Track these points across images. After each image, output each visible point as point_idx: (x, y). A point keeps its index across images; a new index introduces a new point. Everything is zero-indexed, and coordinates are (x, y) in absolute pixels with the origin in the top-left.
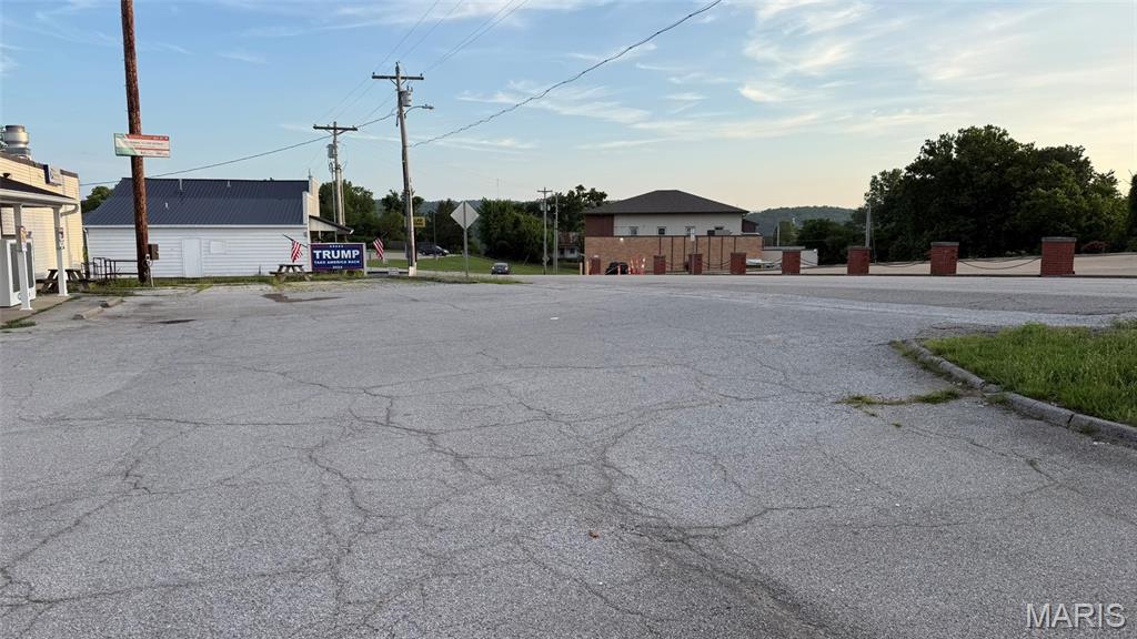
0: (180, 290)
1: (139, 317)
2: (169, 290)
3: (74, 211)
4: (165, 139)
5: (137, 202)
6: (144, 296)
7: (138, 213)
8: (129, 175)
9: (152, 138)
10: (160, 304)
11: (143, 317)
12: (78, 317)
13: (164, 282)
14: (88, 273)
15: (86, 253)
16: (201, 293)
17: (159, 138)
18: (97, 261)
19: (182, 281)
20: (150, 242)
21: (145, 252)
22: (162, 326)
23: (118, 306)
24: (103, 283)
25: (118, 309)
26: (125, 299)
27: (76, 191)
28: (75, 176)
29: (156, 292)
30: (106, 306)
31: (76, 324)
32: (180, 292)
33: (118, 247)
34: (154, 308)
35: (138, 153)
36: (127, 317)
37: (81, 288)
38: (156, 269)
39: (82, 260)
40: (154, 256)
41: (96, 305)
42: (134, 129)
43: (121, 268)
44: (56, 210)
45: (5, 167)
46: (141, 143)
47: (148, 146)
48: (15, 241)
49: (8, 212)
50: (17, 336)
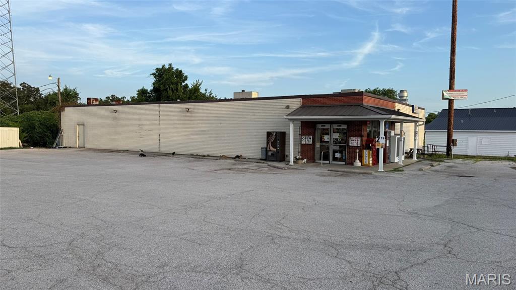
0: (466, 161)
1: (446, 172)
2: (460, 161)
3: (422, 124)
4: (466, 90)
5: (449, 120)
6: (449, 163)
7: (449, 125)
8: (448, 108)
9: (459, 91)
10: (456, 167)
11: (448, 172)
12: (421, 170)
13: (458, 157)
14: (424, 151)
15: (424, 142)
16: (477, 163)
17: (463, 90)
18: (429, 146)
19: (466, 157)
20: (453, 138)
21: (451, 142)
22: (458, 177)
23: (438, 166)
24: (430, 155)
25: (437, 168)
26: (440, 163)
27: (422, 115)
28: (424, 109)
29: (454, 161)
30: (432, 166)
31: (420, 173)
32: (466, 162)
33: (439, 140)
34: (453, 168)
35: (452, 98)
36: (441, 172)
37: (422, 157)
38: (455, 150)
39: (423, 145)
40: (455, 145)
41: (428, 165)
42: (451, 88)
43: (439, 149)
44: (416, 124)
45: (398, 107)
46: (454, 93)
47: (457, 95)
48: (399, 136)
49: (398, 125)
50: (397, 175)
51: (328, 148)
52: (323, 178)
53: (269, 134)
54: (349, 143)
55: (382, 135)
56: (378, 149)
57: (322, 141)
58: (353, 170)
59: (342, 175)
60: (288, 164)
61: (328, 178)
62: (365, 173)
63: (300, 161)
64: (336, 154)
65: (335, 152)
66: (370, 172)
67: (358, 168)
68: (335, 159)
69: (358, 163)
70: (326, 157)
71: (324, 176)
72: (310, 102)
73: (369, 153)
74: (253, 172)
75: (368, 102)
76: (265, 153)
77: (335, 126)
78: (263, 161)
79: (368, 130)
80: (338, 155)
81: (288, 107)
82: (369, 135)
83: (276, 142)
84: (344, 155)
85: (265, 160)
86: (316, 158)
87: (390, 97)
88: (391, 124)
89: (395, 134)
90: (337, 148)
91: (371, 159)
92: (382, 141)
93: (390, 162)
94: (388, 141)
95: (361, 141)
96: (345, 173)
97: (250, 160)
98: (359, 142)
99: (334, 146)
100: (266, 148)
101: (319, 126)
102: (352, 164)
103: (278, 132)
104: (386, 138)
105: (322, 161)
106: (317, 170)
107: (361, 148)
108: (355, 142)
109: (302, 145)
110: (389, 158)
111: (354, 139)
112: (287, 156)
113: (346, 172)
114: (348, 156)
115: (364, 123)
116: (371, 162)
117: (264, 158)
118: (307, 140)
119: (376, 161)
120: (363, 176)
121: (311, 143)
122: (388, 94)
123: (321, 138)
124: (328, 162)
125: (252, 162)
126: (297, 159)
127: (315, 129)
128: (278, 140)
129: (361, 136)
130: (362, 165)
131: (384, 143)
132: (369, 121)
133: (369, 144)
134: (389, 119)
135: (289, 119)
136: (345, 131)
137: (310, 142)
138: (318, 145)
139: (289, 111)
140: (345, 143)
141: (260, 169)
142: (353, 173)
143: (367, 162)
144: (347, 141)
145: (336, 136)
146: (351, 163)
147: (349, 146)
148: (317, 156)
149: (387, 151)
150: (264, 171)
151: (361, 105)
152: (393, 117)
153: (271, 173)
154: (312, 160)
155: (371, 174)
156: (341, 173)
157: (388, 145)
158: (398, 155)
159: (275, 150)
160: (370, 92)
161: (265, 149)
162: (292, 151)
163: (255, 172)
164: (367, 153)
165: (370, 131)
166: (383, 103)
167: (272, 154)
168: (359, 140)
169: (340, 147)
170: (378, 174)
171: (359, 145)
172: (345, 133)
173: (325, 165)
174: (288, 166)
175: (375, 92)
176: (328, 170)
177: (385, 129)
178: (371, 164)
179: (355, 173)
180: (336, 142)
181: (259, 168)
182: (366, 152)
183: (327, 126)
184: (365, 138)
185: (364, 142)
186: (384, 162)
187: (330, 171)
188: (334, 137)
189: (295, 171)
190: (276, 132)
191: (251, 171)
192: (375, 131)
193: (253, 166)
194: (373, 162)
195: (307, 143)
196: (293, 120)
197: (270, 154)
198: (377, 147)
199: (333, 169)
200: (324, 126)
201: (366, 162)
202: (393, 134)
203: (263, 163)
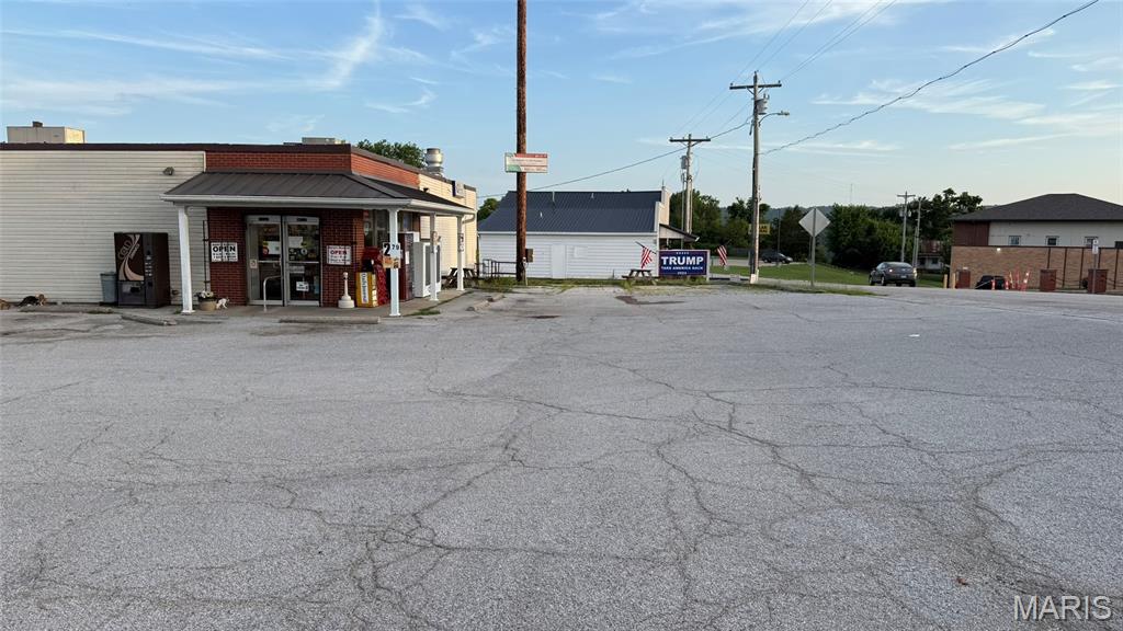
0: (548, 289)
1: (515, 311)
2: (539, 289)
3: (472, 220)
4: (545, 156)
5: (519, 212)
6: (521, 293)
7: (519, 221)
8: (515, 189)
9: (534, 156)
10: (532, 301)
11: (520, 311)
12: (470, 309)
13: (535, 282)
14: (478, 272)
15: (478, 255)
16: (565, 292)
17: (540, 156)
18: (486, 262)
19: (550, 281)
20: (527, 247)
21: (523, 255)
22: (533, 320)
23: (503, 301)
24: (489, 280)
25: (498, 304)
26: (506, 295)
27: (473, 202)
28: (474, 189)
29: (530, 290)
30: (491, 300)
31: (469, 315)
32: (547, 291)
33: (503, 249)
34: (529, 304)
35: (523, 170)
36: (506, 311)
37: (473, 284)
38: (531, 270)
39: (475, 261)
40: (530, 259)
41: (482, 299)
42: (520, 149)
43: (504, 268)
44: (459, 218)
45: (425, 182)
46: (525, 160)
47: (531, 163)
48: (429, 244)
49: (425, 220)
50: (426, 322)
51: (279, 271)
52: (266, 340)
53: (121, 240)
54: (325, 258)
55: (394, 240)
56: (388, 270)
57: (262, 256)
58: (338, 318)
59: (312, 329)
60: (178, 313)
61: (278, 339)
62: (363, 322)
63: (211, 304)
64: (298, 284)
65: (294, 279)
66: (373, 318)
67: (348, 311)
68: (296, 295)
69: (347, 302)
70: (274, 292)
71: (271, 334)
72: (226, 160)
73: (370, 279)
74: (77, 338)
75: (361, 168)
76: (112, 287)
77: (293, 221)
78: (107, 309)
79: (366, 230)
80: (302, 286)
81: (169, 172)
82: (368, 241)
83: (143, 259)
84: (316, 284)
85: (115, 304)
86: (250, 295)
87: (411, 163)
88: (412, 219)
89: (421, 240)
90: (300, 270)
91: (374, 292)
92: (395, 254)
93: (413, 297)
94: (407, 254)
95: (352, 253)
96: (320, 326)
97: (69, 307)
98: (348, 256)
99: (292, 265)
100: (117, 275)
101: (254, 220)
102: (337, 305)
103: (147, 234)
104: (403, 247)
105: (265, 302)
106: (255, 322)
107: (354, 270)
108: (338, 256)
109: (213, 265)
110: (411, 289)
111: (337, 248)
112: (176, 293)
113: (322, 322)
114: (325, 288)
115: (357, 213)
116: (375, 298)
117: (112, 299)
118: (225, 253)
119: (385, 298)
120: (359, 328)
121: (236, 259)
122: (407, 155)
123: (261, 248)
124: (280, 303)
125: (77, 312)
126: (201, 299)
127: (244, 226)
128: (149, 253)
129: (352, 244)
130: (356, 305)
131: (400, 257)
132: (368, 211)
133: (369, 260)
134: (406, 206)
135: (174, 202)
136: (317, 232)
137: (234, 256)
138: (253, 264)
139: (173, 182)
140: (318, 259)
141: (101, 329)
142: (337, 323)
143: (367, 299)
144: (320, 255)
145: (296, 242)
146: (332, 303)
147: (325, 264)
148: (252, 289)
149: (407, 275)
150: (113, 334)
151: (346, 175)
152: (415, 202)
153: (131, 337)
154: (240, 299)
155: (375, 323)
156: (311, 326)
157: (407, 262)
158: (428, 283)
159: (141, 278)
160: (368, 148)
161: (111, 278)
162: (187, 279)
163: (84, 338)
164: (366, 279)
165: (370, 233)
166: (394, 173)
167: (133, 290)
168: (348, 251)
169: (308, 267)
170: (388, 323)
171: (348, 263)
172: (317, 237)
173: (273, 310)
174: (178, 316)
175: (380, 149)
176: (281, 322)
177: (401, 229)
178: (375, 303)
179: (342, 323)
180: (296, 255)
181: (97, 327)
182: (363, 278)
183: (274, 220)
184: (360, 247)
185: (359, 257)
186: (402, 297)
187: (286, 322)
188: (291, 245)
189: (197, 326)
190: (142, 235)
191: (72, 334)
192: (380, 233)
193: (80, 321)
194: (379, 298)
195: (225, 259)
196: (186, 205)
197: (127, 288)
198: (385, 266)
199: (293, 318)
200: (267, 219)
201: (364, 297)
202: (416, 239)
203: (109, 313)
